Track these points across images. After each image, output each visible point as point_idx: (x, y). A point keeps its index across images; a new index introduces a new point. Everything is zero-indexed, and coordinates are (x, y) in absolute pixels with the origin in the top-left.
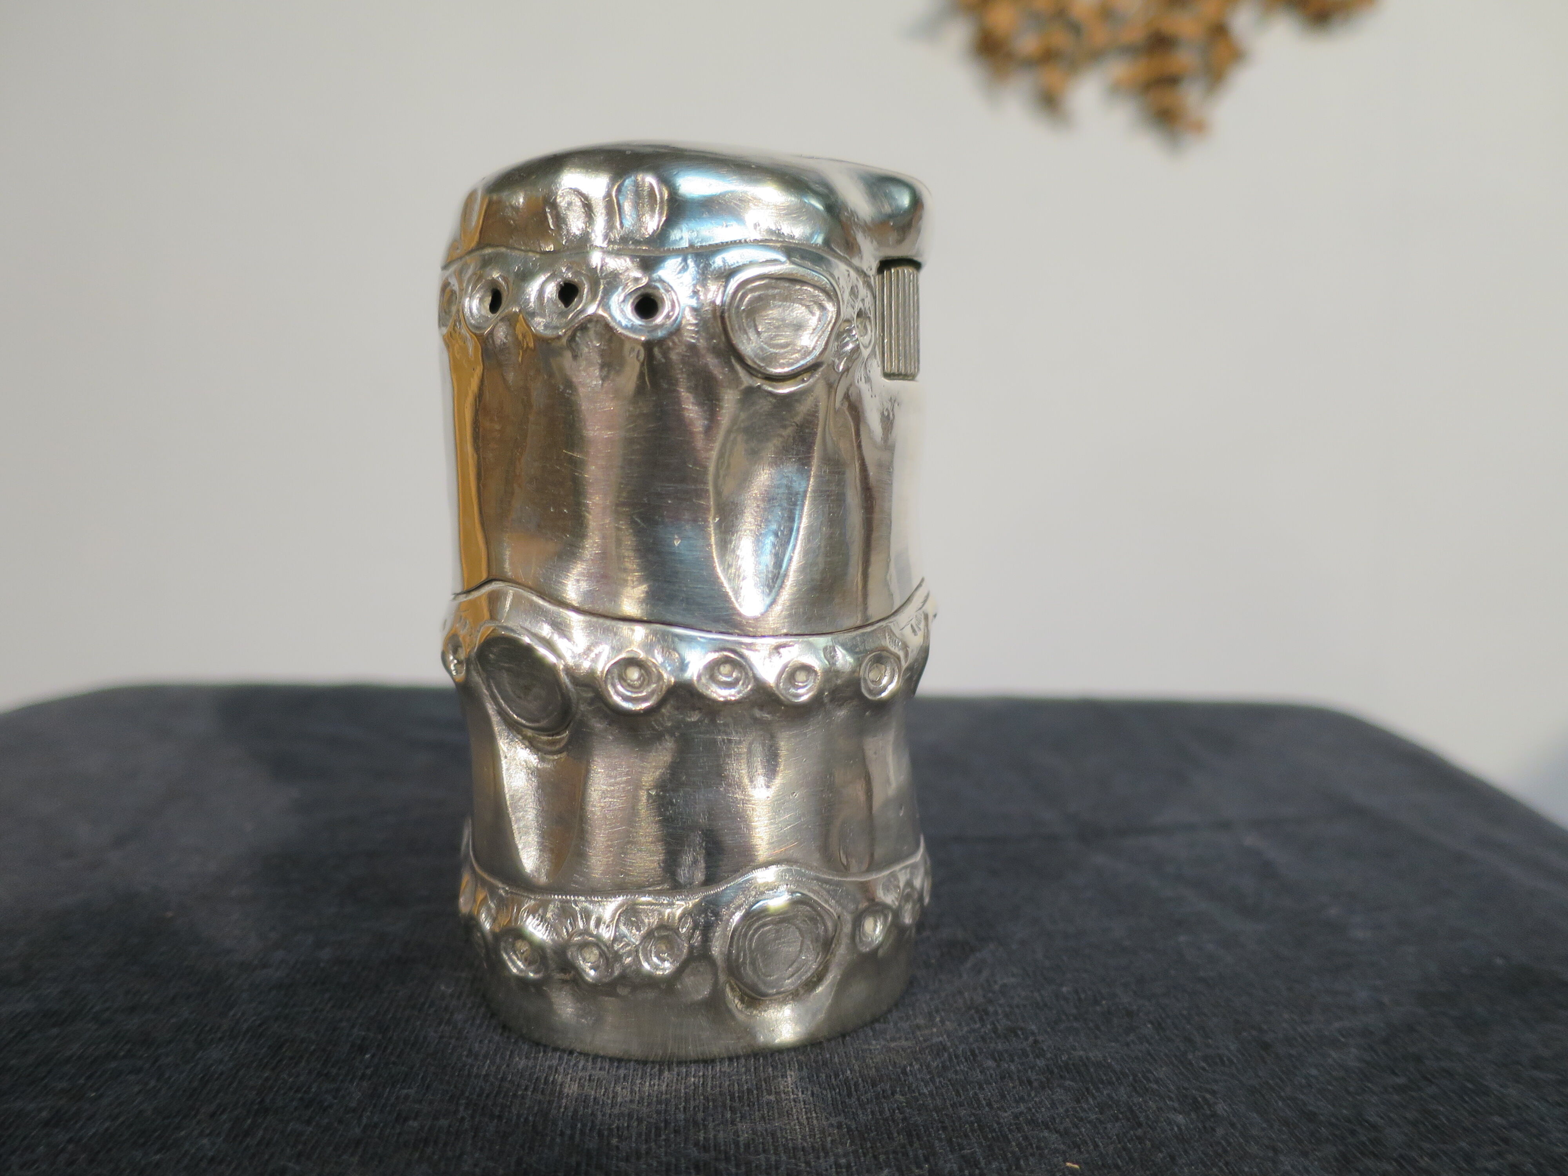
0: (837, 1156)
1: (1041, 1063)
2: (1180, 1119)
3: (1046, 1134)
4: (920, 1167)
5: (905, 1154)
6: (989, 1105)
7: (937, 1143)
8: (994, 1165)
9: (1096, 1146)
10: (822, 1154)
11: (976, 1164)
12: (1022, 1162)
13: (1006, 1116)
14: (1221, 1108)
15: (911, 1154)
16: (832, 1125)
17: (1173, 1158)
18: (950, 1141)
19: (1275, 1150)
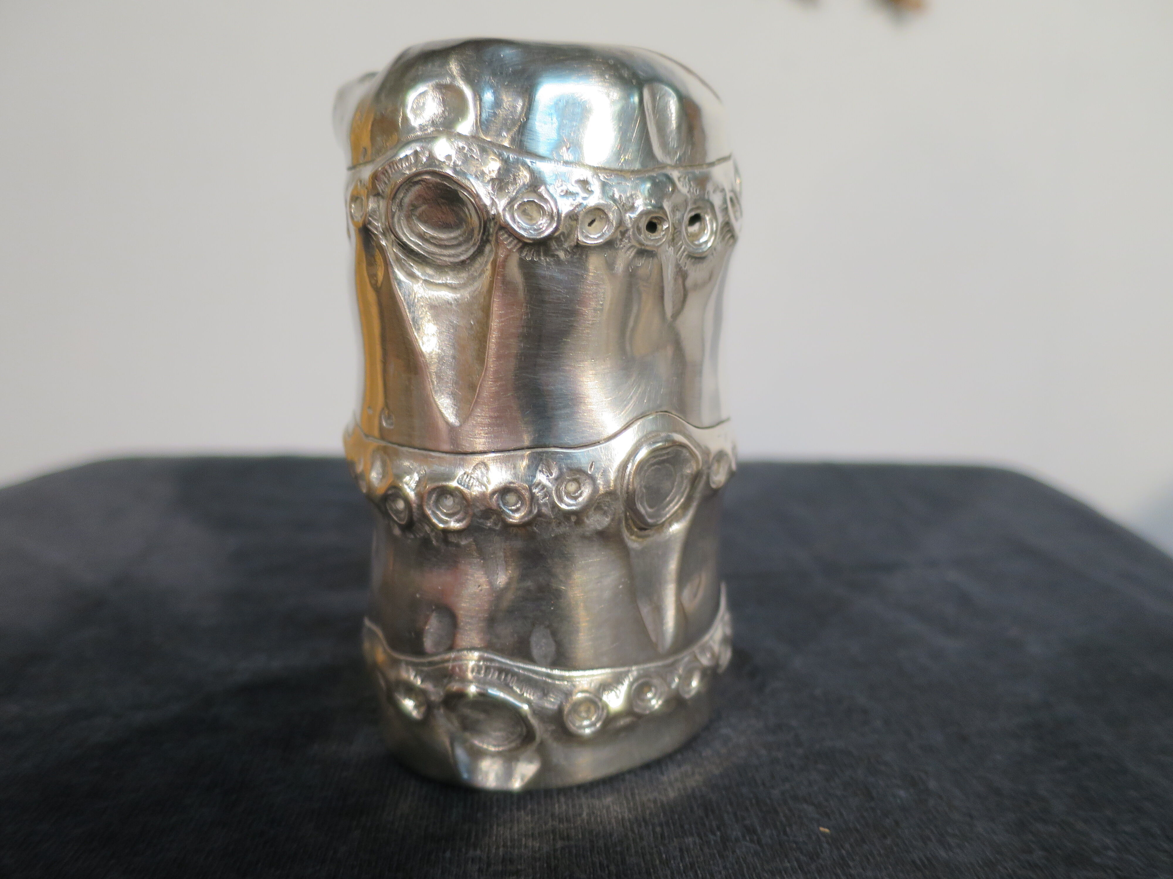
0: (653, 825)
1: (800, 751)
2: (902, 793)
3: (805, 806)
4: (714, 834)
5: (704, 824)
6: (764, 784)
7: (726, 816)
8: (768, 832)
9: (841, 814)
10: (643, 824)
11: (755, 832)
12: (788, 829)
13: (776, 793)
14: (932, 784)
15: (707, 823)
16: (649, 800)
17: (897, 823)
18: (735, 814)
19: (971, 816)
